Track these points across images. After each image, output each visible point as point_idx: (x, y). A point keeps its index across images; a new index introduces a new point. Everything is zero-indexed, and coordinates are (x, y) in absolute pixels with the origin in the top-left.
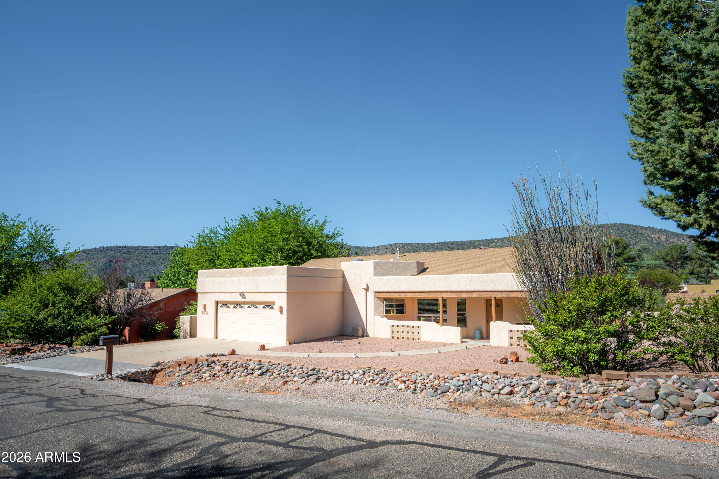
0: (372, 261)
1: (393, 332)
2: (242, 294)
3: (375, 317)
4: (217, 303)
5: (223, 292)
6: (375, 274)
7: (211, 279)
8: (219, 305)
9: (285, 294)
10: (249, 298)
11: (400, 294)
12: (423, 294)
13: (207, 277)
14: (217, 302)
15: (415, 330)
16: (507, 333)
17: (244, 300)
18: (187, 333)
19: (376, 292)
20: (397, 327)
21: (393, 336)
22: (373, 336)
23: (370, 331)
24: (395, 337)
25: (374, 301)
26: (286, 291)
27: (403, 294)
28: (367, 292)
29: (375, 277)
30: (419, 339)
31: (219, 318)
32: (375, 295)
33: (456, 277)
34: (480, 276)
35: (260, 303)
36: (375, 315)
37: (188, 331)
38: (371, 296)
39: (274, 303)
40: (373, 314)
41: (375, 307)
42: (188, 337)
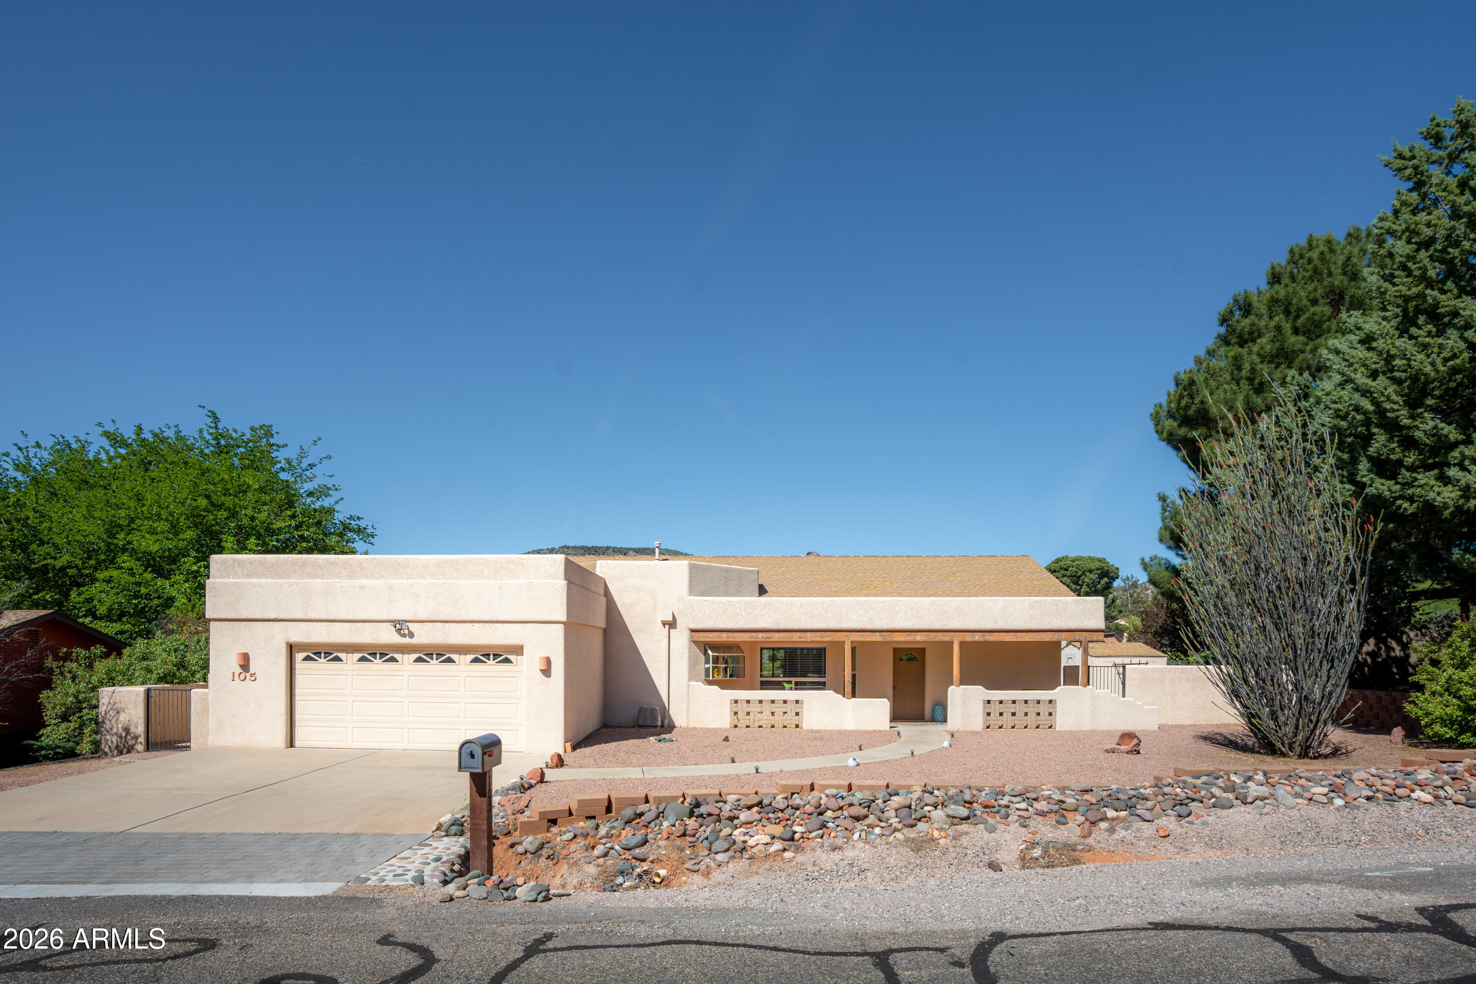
0: (686, 562)
1: (736, 713)
2: (400, 625)
3: (692, 683)
4: (292, 649)
5: (323, 617)
6: (692, 591)
7: (269, 580)
8: (299, 656)
9: (561, 627)
10: (423, 635)
11: (754, 634)
12: (809, 634)
13: (249, 576)
14: (291, 646)
15: (790, 708)
16: (981, 705)
17: (407, 640)
18: (136, 738)
19: (693, 631)
20: (745, 705)
21: (736, 722)
22: (684, 725)
23: (678, 715)
24: (742, 723)
25: (689, 650)
26: (564, 619)
27: (760, 635)
28: (671, 631)
29: (692, 598)
30: (797, 726)
31: (298, 691)
32: (692, 637)
33: (884, 601)
34: (933, 601)
35: (462, 650)
36: (690, 680)
37: (140, 729)
38: (681, 639)
39: (518, 650)
40: (686, 677)
41: (690, 663)
42: (140, 748)
